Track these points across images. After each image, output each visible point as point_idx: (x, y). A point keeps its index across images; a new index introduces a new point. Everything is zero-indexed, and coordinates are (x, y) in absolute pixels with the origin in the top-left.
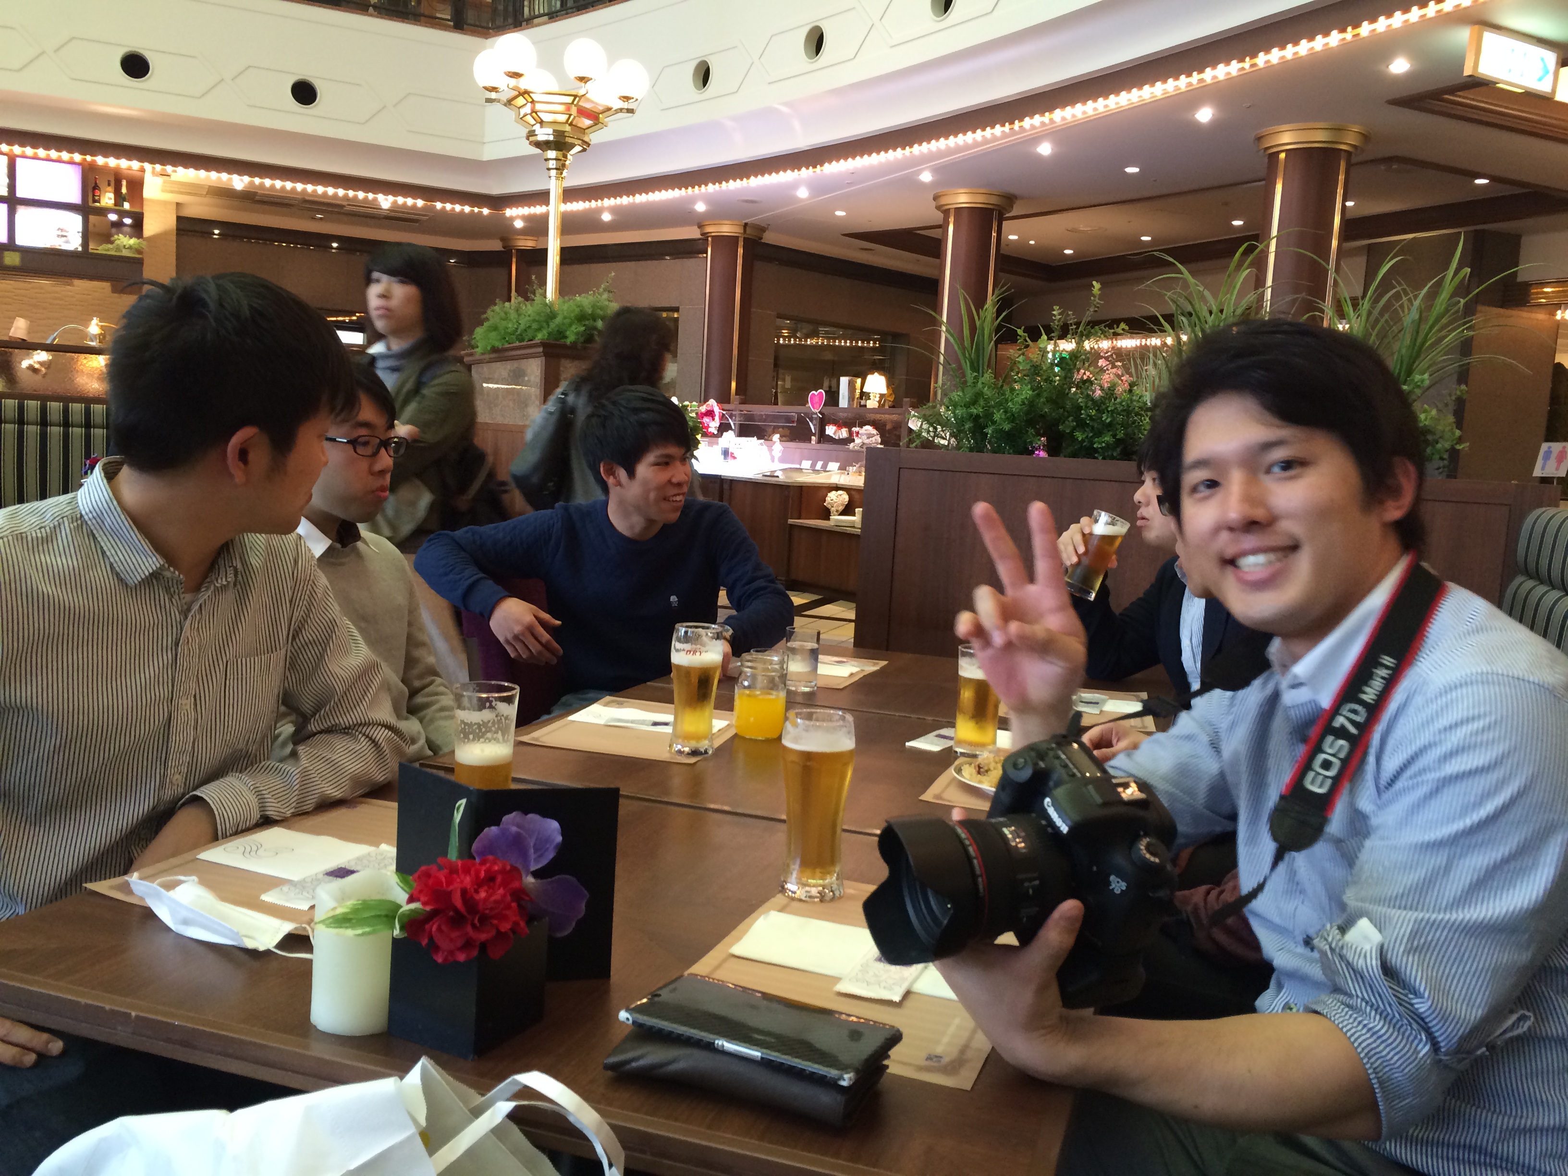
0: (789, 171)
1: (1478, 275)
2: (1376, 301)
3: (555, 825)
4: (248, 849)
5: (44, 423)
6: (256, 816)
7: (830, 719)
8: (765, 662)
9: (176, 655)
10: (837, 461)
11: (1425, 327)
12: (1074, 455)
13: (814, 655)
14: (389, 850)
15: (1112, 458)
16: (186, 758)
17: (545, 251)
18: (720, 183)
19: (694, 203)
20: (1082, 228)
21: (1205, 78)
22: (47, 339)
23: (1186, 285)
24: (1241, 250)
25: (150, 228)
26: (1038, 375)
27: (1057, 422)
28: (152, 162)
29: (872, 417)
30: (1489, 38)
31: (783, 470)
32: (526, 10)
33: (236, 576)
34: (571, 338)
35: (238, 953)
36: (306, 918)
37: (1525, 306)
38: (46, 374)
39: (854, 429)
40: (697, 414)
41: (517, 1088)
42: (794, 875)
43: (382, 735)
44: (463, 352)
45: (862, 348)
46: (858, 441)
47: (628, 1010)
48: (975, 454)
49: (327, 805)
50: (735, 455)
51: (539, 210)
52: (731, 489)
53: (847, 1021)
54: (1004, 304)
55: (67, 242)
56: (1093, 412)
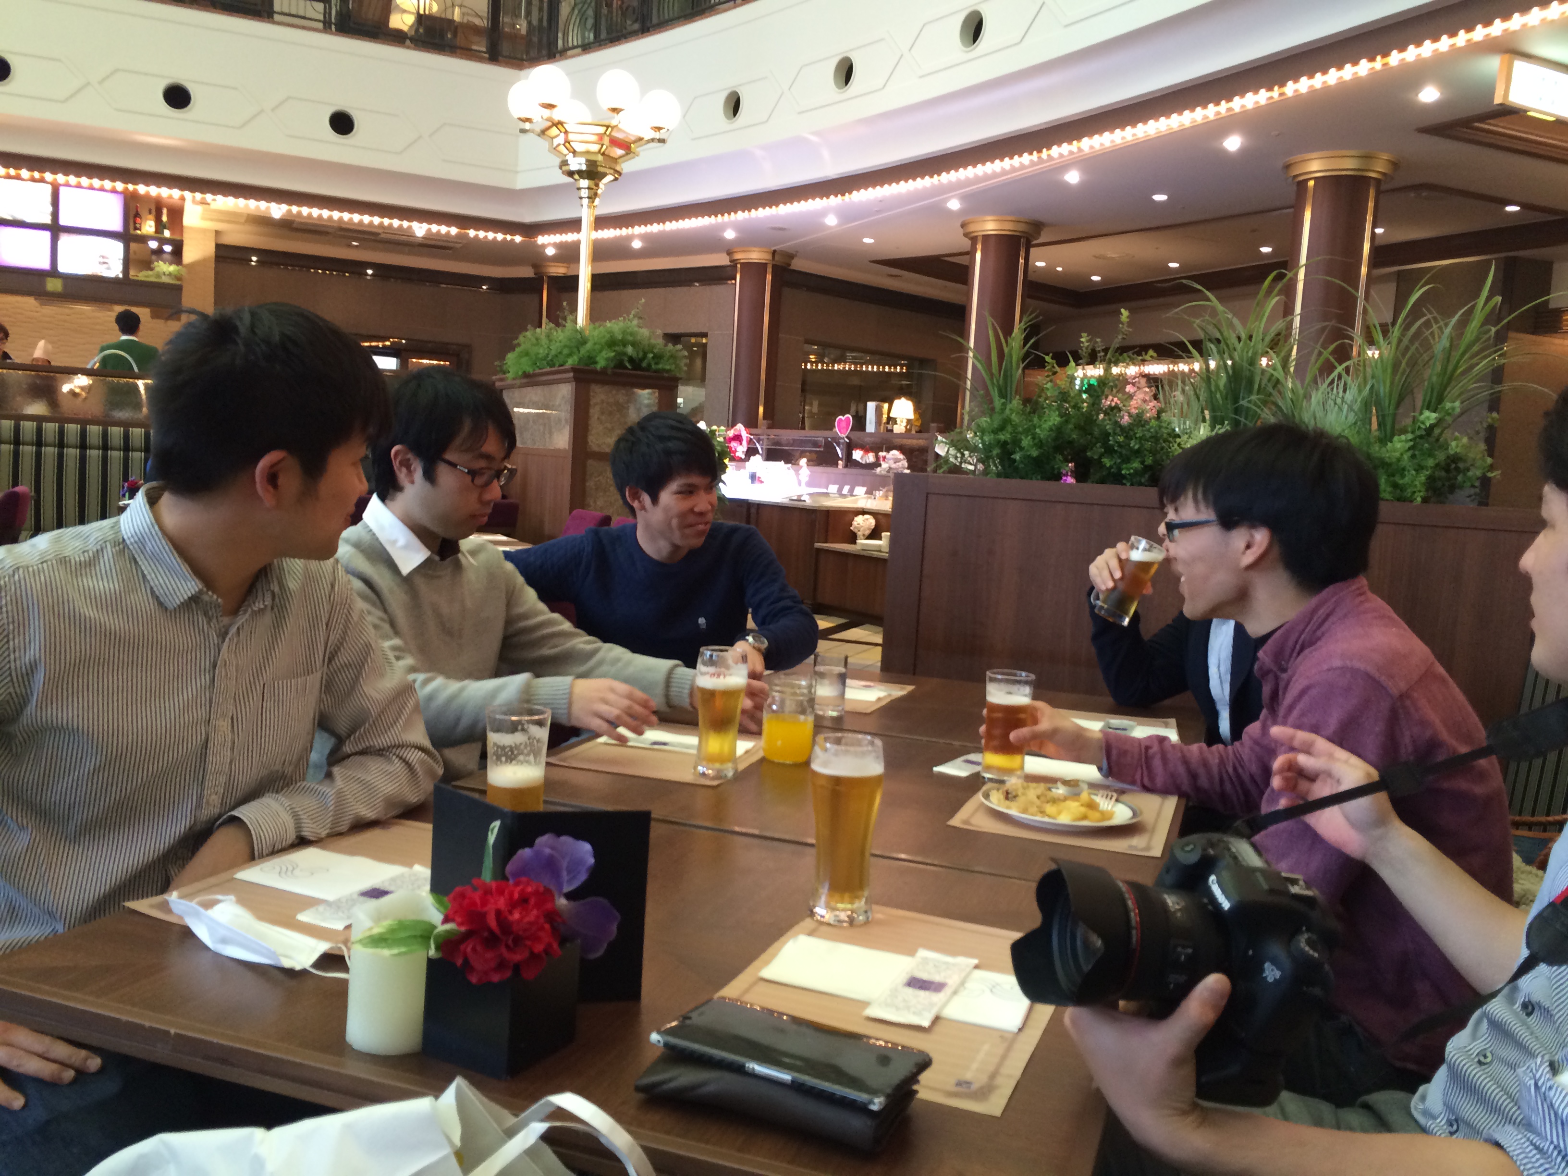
0: (818, 199)
1: (1510, 303)
2: (1407, 327)
3: (587, 847)
4: (284, 869)
5: (83, 446)
6: (292, 836)
7: (859, 743)
8: (793, 686)
9: (214, 677)
10: (863, 486)
11: (1456, 355)
12: (1102, 481)
13: (842, 679)
14: (423, 872)
15: (1140, 484)
16: (223, 779)
17: (575, 279)
18: (750, 211)
19: (724, 231)
20: (1110, 254)
21: (1233, 107)
22: (87, 363)
23: (1214, 313)
24: (1270, 278)
25: (190, 255)
26: (1066, 401)
27: (1084, 449)
28: (193, 190)
29: (898, 441)
30: (1519, 66)
31: (811, 495)
32: (560, 42)
33: (273, 599)
34: (601, 364)
35: (276, 972)
36: (342, 938)
37: (1556, 332)
38: (86, 398)
39: (881, 454)
40: (725, 438)
41: (552, 1109)
42: (823, 899)
43: (415, 756)
44: (494, 378)
45: (889, 373)
46: (885, 465)
47: (659, 1032)
48: (1002, 480)
49: (361, 826)
50: (762, 479)
51: (569, 237)
52: (758, 513)
53: (874, 1045)
54: (1032, 331)
55: (108, 268)
56: (1121, 439)
